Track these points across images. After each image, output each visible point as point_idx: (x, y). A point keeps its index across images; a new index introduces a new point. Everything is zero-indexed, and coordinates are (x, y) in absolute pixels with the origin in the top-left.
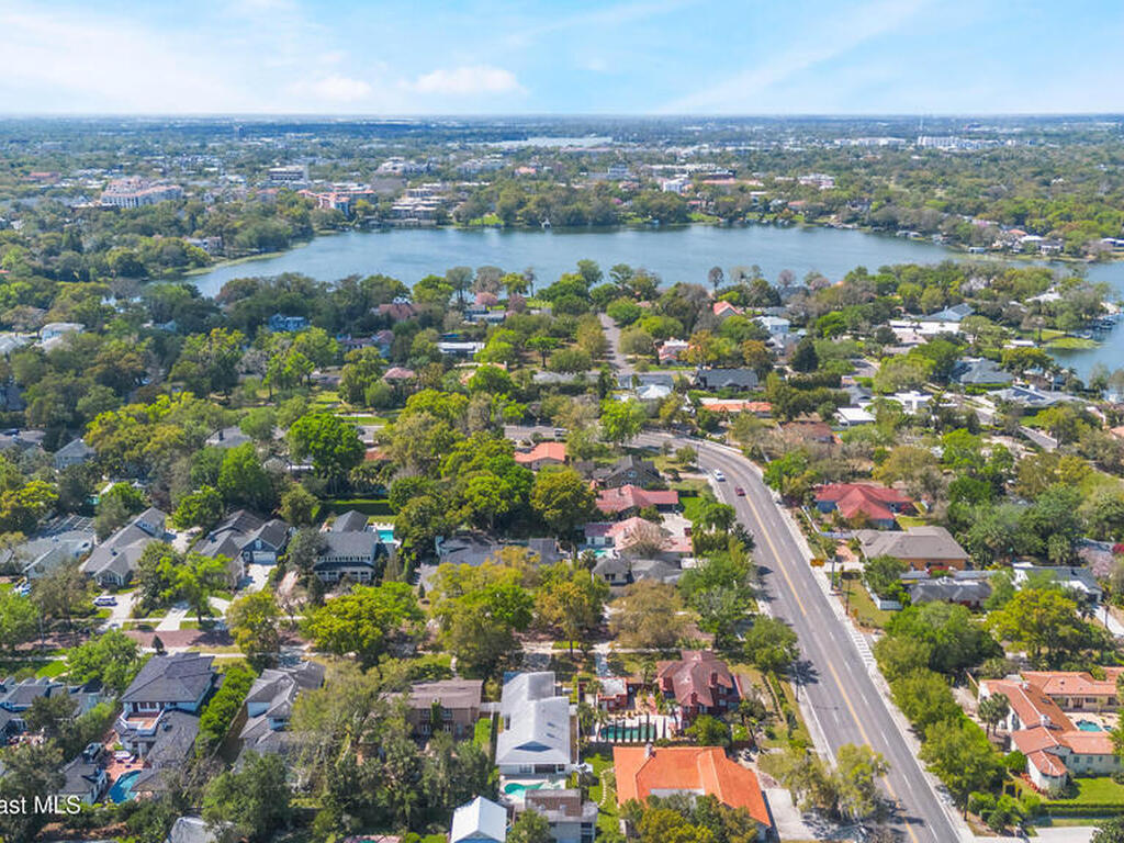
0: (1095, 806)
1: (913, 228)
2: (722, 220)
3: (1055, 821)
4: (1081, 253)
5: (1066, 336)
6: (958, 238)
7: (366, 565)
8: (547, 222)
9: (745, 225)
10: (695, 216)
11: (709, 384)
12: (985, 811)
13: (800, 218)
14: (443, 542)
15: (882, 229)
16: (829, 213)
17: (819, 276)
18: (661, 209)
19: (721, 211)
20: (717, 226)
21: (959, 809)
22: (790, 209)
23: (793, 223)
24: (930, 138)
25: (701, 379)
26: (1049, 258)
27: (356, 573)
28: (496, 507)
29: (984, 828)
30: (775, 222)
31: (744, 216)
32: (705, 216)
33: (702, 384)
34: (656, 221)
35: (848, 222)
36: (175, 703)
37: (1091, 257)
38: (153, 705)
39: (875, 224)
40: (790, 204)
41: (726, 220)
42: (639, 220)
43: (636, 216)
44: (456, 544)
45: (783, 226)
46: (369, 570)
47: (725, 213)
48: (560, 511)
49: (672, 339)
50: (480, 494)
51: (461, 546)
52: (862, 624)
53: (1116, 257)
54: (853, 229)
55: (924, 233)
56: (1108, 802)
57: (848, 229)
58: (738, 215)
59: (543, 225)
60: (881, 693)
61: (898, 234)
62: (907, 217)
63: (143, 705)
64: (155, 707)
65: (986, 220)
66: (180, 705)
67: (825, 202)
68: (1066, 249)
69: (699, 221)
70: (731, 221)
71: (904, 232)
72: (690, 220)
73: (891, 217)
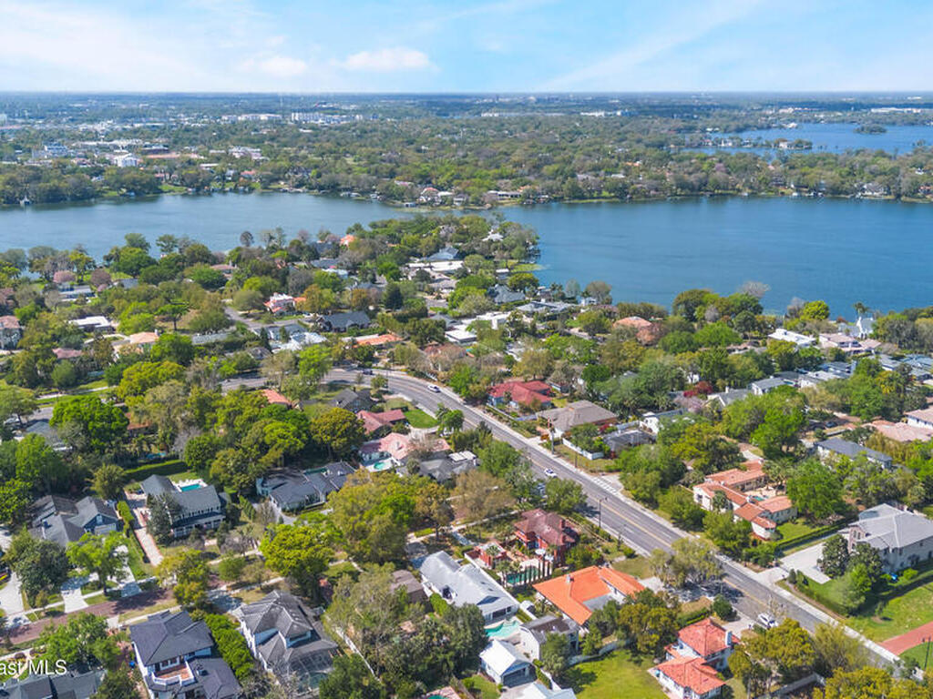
0: (799, 538)
1: (351, 190)
2: (190, 190)
3: (785, 552)
4: (480, 203)
5: (519, 263)
6: (391, 196)
7: (217, 514)
8: (26, 200)
9: (210, 194)
10: (165, 187)
11: (334, 326)
12: (754, 557)
13: (257, 184)
14: (263, 482)
15: (328, 191)
16: (277, 180)
17: (328, 233)
18: (134, 182)
19: (188, 181)
20: (185, 195)
21: (738, 561)
22: (244, 178)
23: (252, 190)
24: (301, 114)
25: (326, 323)
26: (461, 208)
27: (210, 523)
28: (295, 445)
29: (758, 567)
30: (235, 190)
31: (208, 185)
32: (172, 187)
33: (328, 327)
34: (133, 194)
35: (297, 187)
36: (193, 653)
37: (488, 205)
38: (173, 660)
39: (321, 188)
40: (242, 174)
41: (194, 189)
42: (114, 193)
43: (110, 190)
44: (276, 481)
45: (245, 192)
46: (221, 517)
47: (192, 183)
48: (345, 439)
49: (275, 294)
50: (281, 438)
51: (281, 482)
52: (592, 471)
53: (502, 204)
54: (304, 192)
55: (362, 193)
56: (803, 535)
57: (299, 192)
58: (203, 185)
59: (22, 202)
60: (639, 509)
61: (342, 195)
62: (347, 181)
63: (165, 663)
64: (175, 662)
65: (405, 181)
66: (196, 654)
67: (272, 171)
68: (470, 200)
69: (170, 191)
70: (198, 189)
71: (347, 193)
72: (162, 192)
73: (334, 182)
